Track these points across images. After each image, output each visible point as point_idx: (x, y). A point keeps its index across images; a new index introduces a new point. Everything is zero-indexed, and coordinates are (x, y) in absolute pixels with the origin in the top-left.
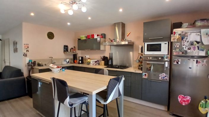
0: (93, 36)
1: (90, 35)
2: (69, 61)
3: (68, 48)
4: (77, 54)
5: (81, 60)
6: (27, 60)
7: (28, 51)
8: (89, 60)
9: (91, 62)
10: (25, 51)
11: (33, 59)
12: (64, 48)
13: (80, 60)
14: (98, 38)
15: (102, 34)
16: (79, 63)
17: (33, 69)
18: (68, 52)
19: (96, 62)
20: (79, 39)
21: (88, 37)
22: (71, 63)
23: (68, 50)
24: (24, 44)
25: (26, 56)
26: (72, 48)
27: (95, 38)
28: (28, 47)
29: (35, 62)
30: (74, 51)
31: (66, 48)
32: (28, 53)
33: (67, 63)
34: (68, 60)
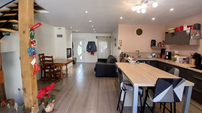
0: (182, 28)
1: (179, 27)
2: (155, 56)
3: (155, 43)
4: (166, 48)
5: (168, 56)
6: (120, 52)
7: (121, 45)
8: (175, 56)
9: (178, 59)
10: (119, 46)
11: (124, 52)
12: (151, 43)
13: (166, 56)
14: (188, 30)
15: (194, 25)
16: (165, 59)
17: (123, 59)
18: (155, 46)
19: (184, 59)
20: (167, 33)
21: (176, 30)
22: (158, 58)
23: (155, 45)
24: (119, 41)
25: (120, 49)
26: (160, 43)
27: (184, 30)
28: (121, 43)
29: (125, 54)
30: (162, 45)
31: (153, 43)
32: (121, 47)
33: (153, 57)
34: (154, 54)
